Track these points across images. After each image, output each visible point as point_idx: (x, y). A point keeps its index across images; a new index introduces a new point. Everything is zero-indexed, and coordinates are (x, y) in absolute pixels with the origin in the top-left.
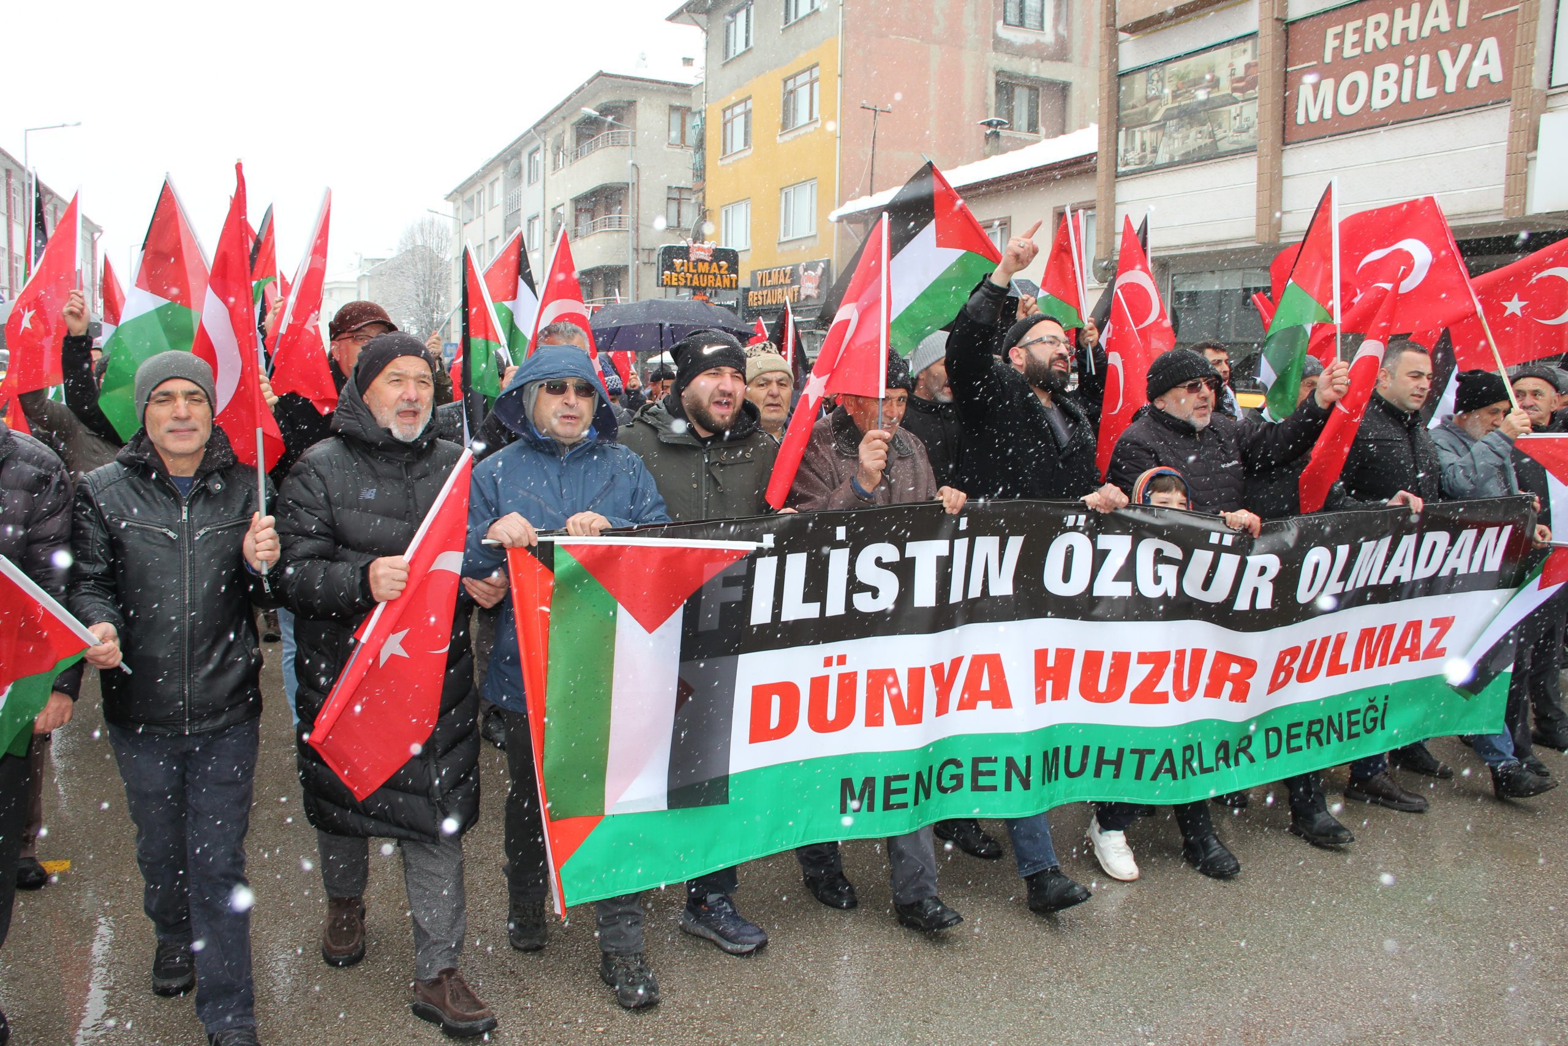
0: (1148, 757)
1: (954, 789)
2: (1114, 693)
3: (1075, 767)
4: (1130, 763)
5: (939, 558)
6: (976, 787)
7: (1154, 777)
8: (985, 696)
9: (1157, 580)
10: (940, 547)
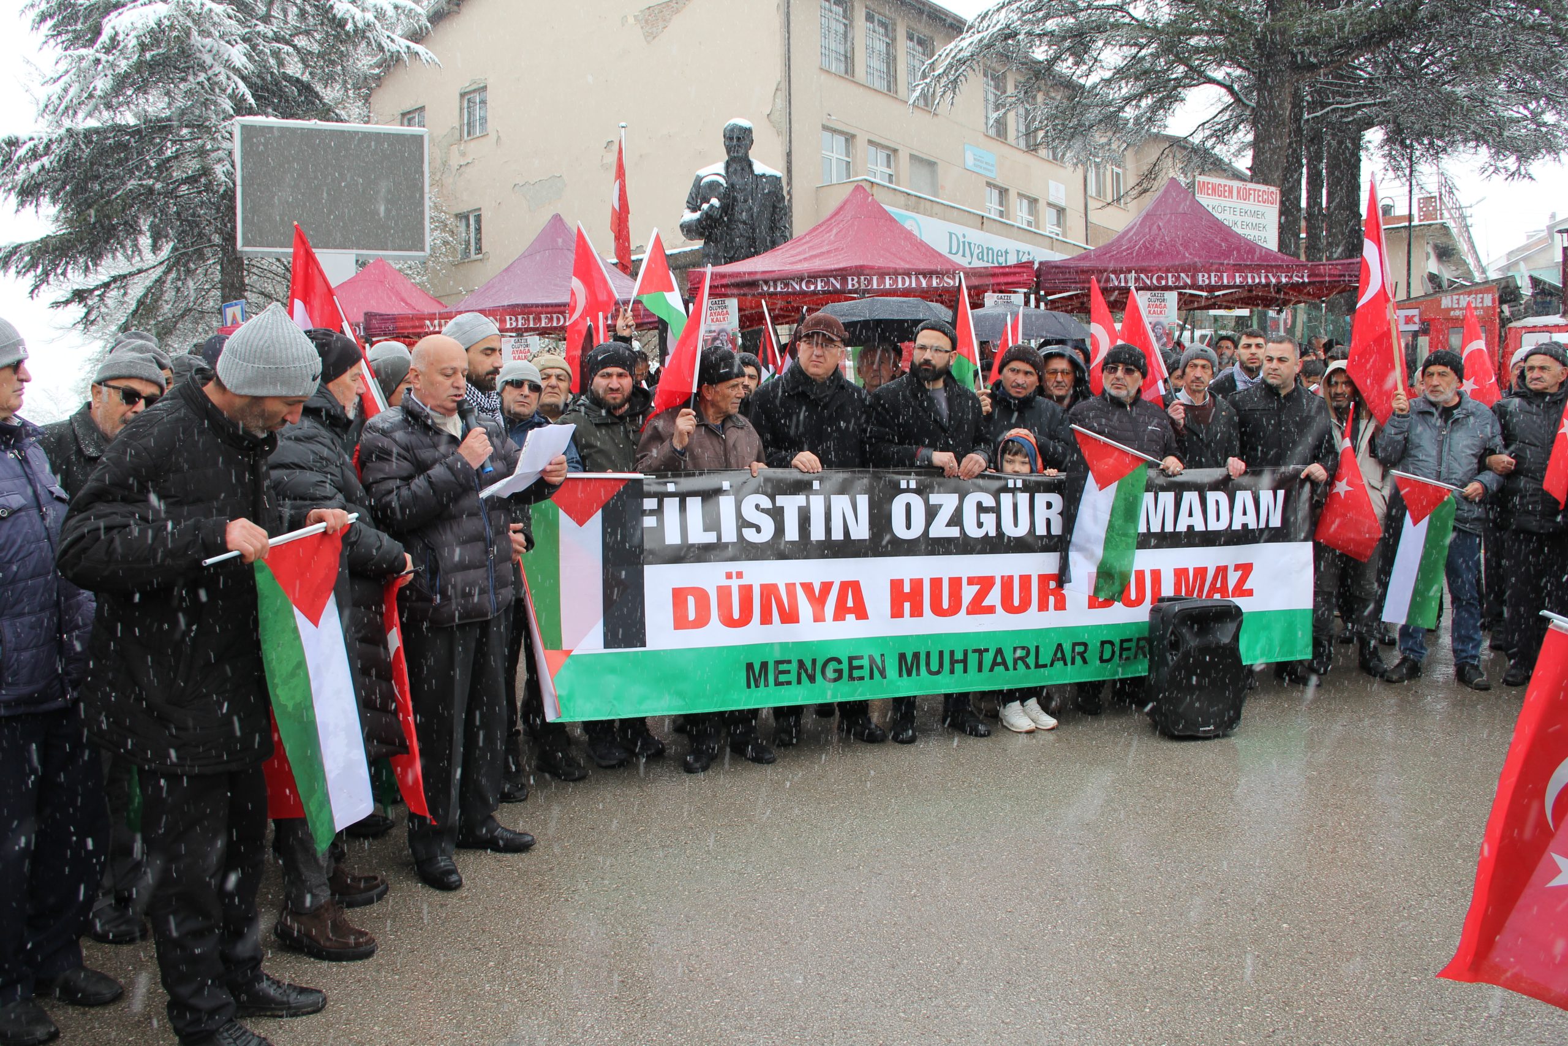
0: (985, 654)
1: (835, 680)
2: (954, 609)
3: (934, 667)
4: (973, 659)
5: (800, 508)
6: (851, 678)
7: (991, 670)
8: (850, 611)
9: (980, 525)
10: (800, 500)
